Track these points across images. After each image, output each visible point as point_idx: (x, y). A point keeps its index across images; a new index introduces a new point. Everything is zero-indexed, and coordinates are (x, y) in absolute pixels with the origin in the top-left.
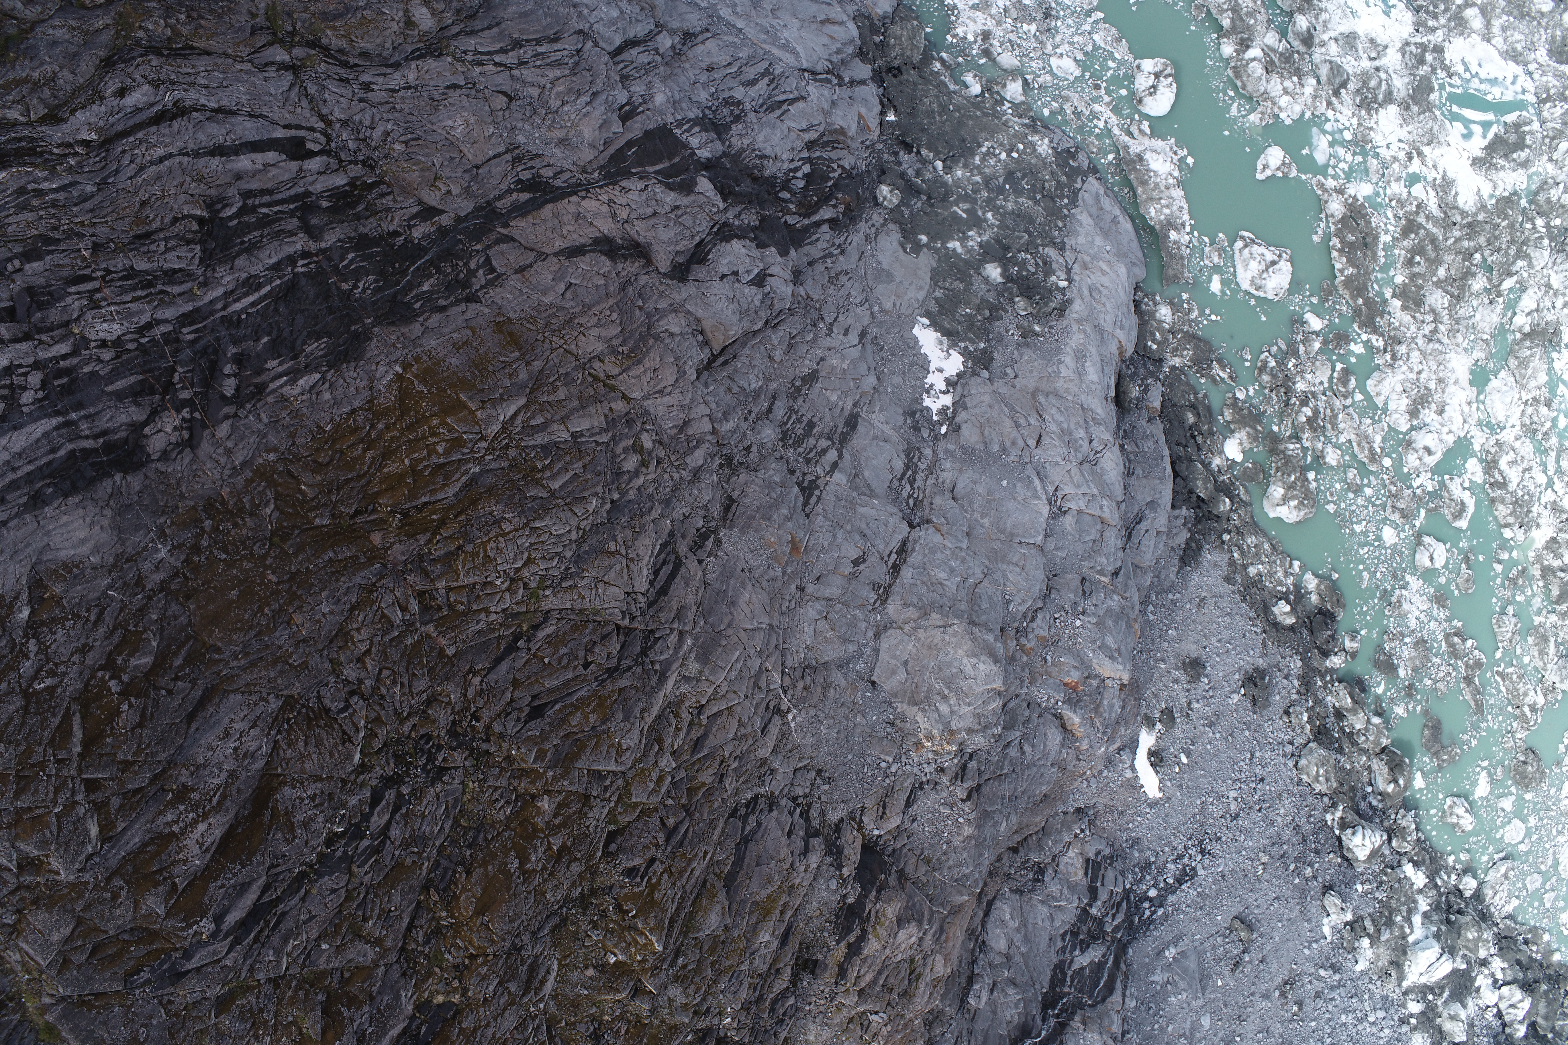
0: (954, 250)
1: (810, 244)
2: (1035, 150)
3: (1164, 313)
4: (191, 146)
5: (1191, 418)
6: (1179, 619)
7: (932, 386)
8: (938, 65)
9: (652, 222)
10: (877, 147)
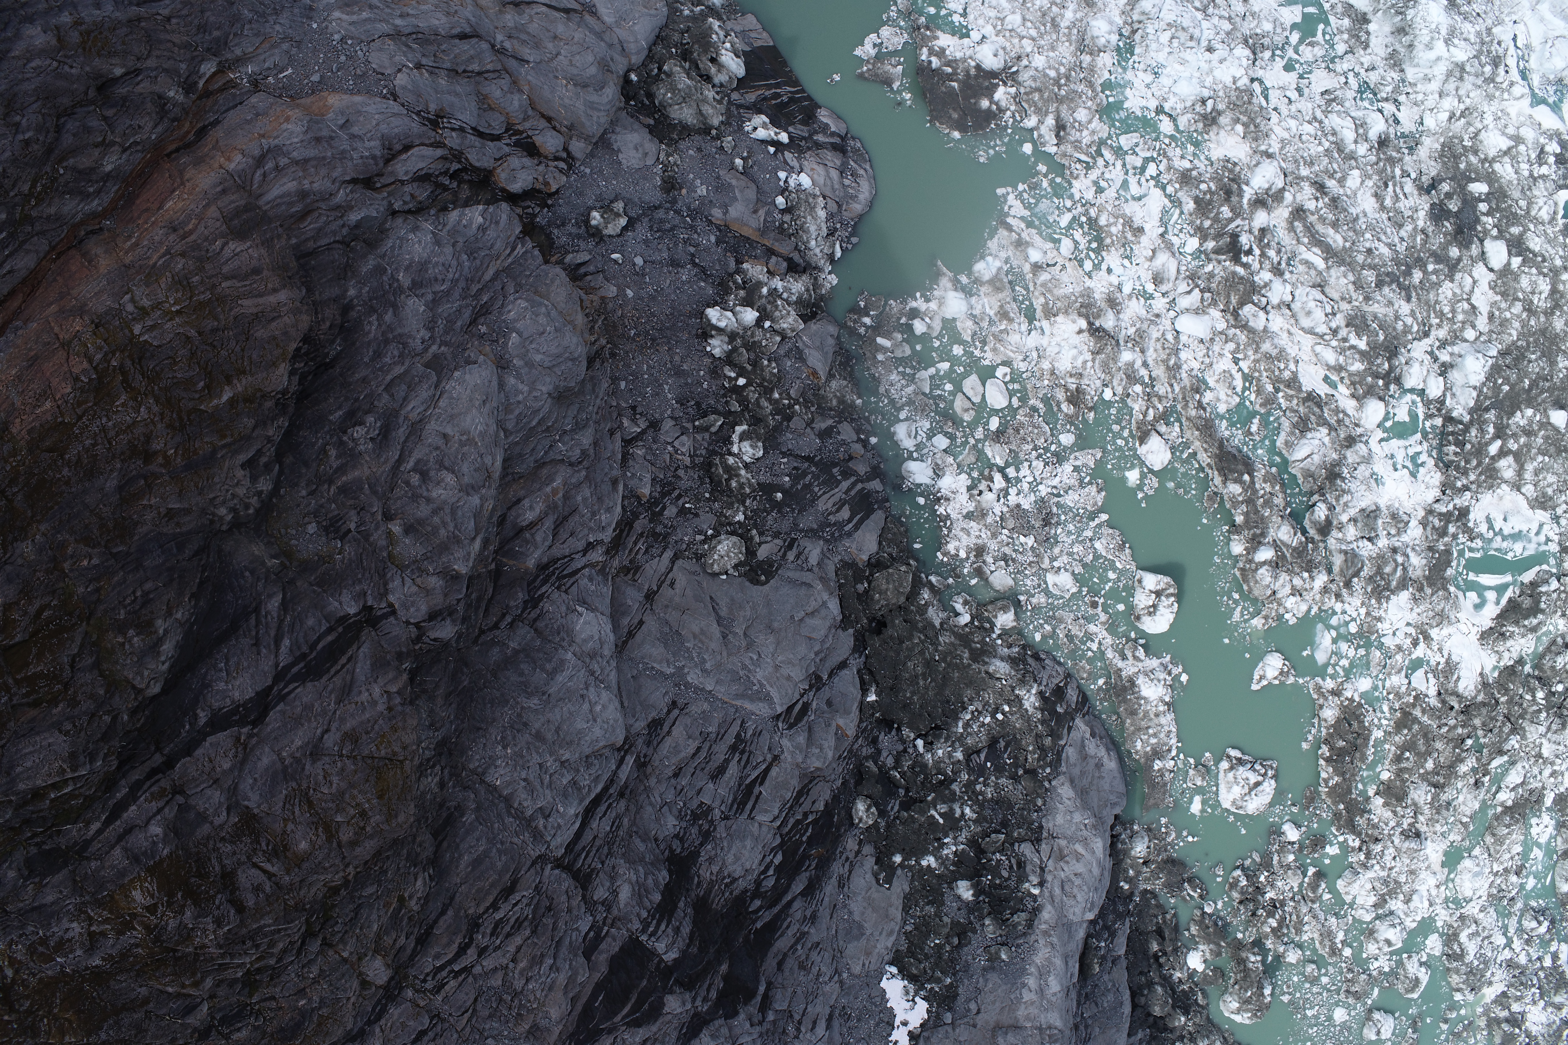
0: (928, 866)
1: (782, 935)
2: (1021, 705)
3: (1140, 849)
5: (1155, 947)
7: (896, 1043)
8: (926, 595)
10: (856, 746)
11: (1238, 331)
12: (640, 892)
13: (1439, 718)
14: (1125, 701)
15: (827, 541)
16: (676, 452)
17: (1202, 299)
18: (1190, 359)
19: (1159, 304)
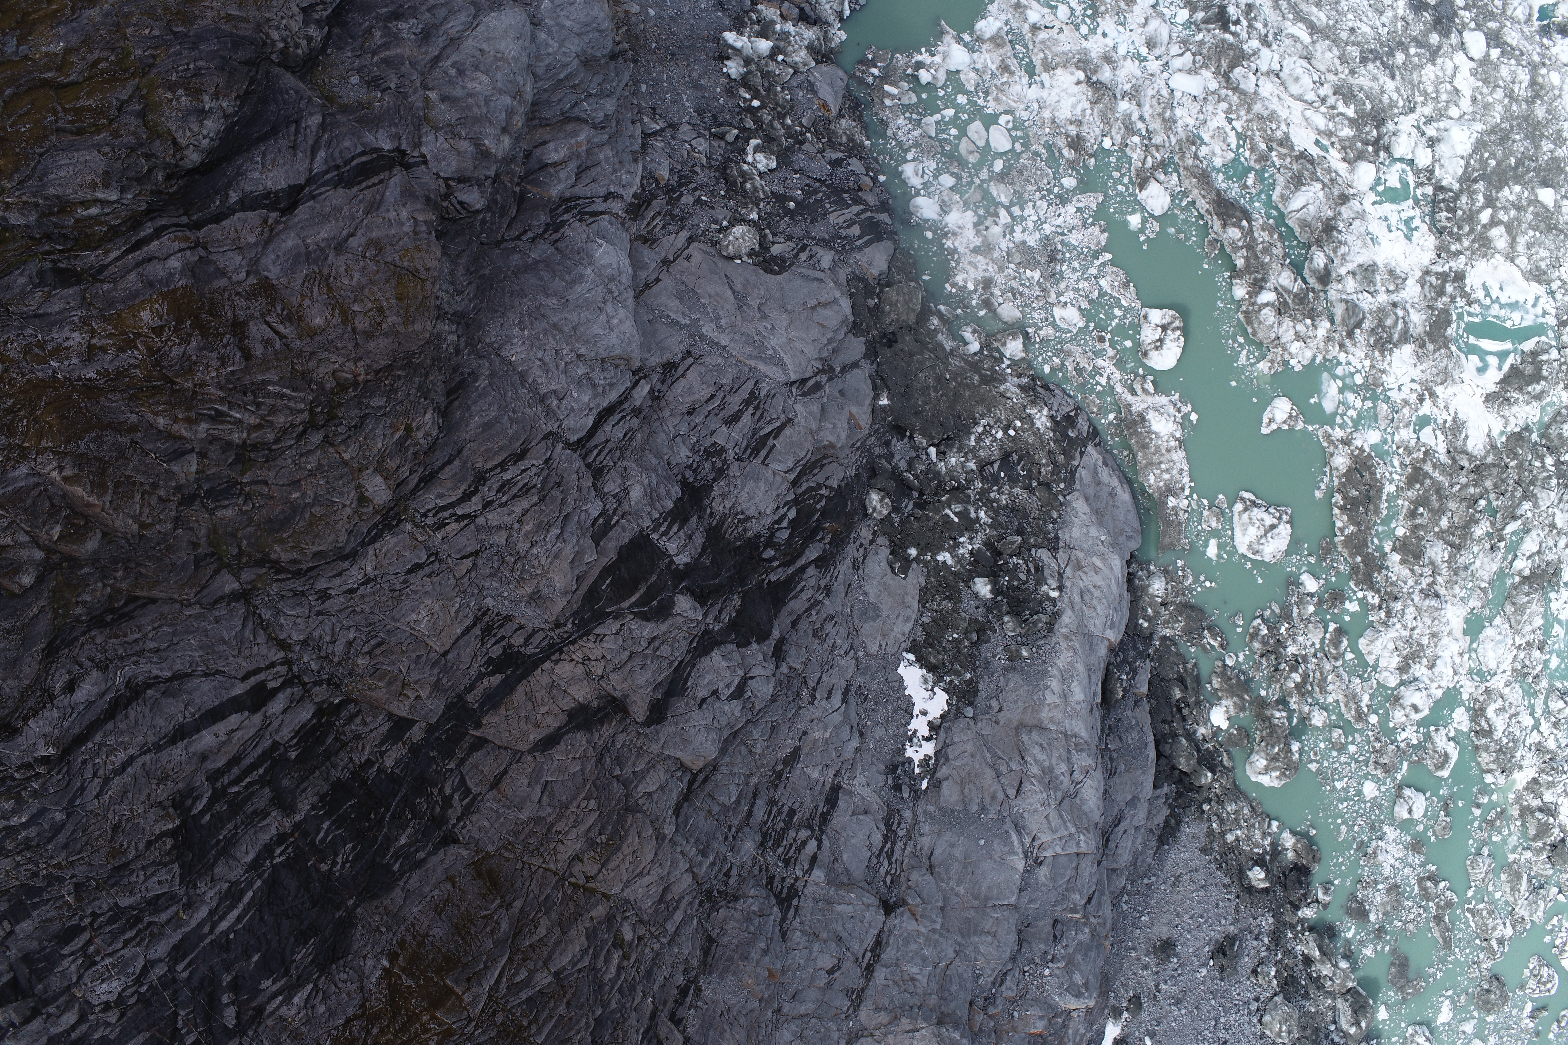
0: (944, 562)
1: (795, 597)
2: (1033, 424)
3: (1158, 587)
4: (151, 739)
5: (1178, 694)
6: (1152, 902)
7: (915, 731)
8: (935, 321)
9: (628, 667)
10: (868, 442)
11: (1230, 93)
12: (652, 495)
13: (1451, 475)
14: (1136, 433)
15: (837, 251)
16: (694, 150)
17: (1194, 61)
18: (1185, 116)
19: (1154, 66)
